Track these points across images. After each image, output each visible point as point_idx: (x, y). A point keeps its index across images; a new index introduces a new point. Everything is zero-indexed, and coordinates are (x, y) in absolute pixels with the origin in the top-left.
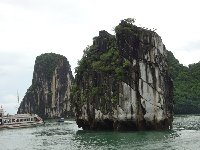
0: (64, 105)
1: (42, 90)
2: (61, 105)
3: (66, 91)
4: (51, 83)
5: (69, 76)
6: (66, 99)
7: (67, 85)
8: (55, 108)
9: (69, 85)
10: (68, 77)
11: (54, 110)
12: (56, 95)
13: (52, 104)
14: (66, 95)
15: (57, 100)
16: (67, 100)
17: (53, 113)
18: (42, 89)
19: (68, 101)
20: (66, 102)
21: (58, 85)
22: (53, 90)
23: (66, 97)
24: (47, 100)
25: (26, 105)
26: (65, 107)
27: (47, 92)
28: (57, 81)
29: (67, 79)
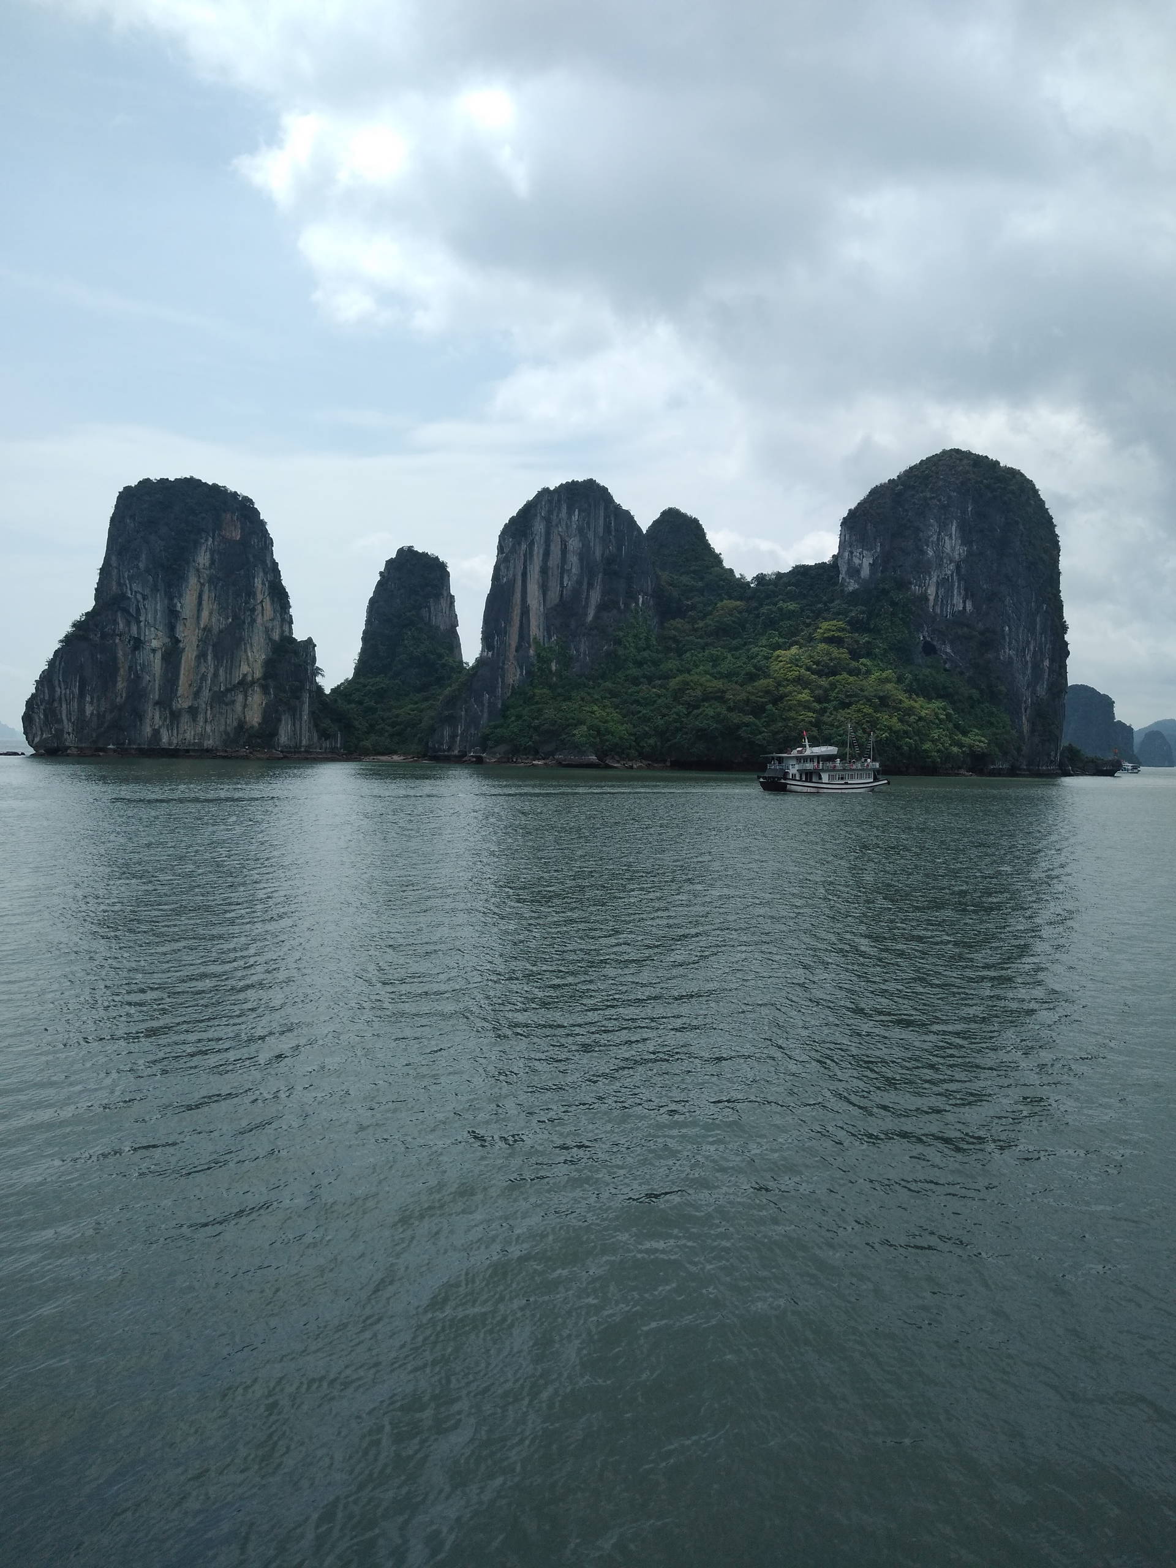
0: (233, 702)
1: (139, 633)
2: (220, 699)
3: (245, 644)
4: (179, 605)
5: (263, 584)
6: (245, 675)
7: (253, 621)
8: (193, 711)
9: (259, 620)
10: (260, 586)
11: (185, 718)
12: (201, 656)
13: (179, 693)
14: (248, 659)
15: (204, 678)
16: (249, 678)
17: (181, 731)
18: (139, 628)
19: (253, 683)
20: (244, 685)
21: (211, 613)
22: (189, 637)
23: (245, 669)
24: (157, 675)
25: (58, 689)
26: (238, 707)
27: (156, 640)
28: (205, 597)
29: (255, 594)
